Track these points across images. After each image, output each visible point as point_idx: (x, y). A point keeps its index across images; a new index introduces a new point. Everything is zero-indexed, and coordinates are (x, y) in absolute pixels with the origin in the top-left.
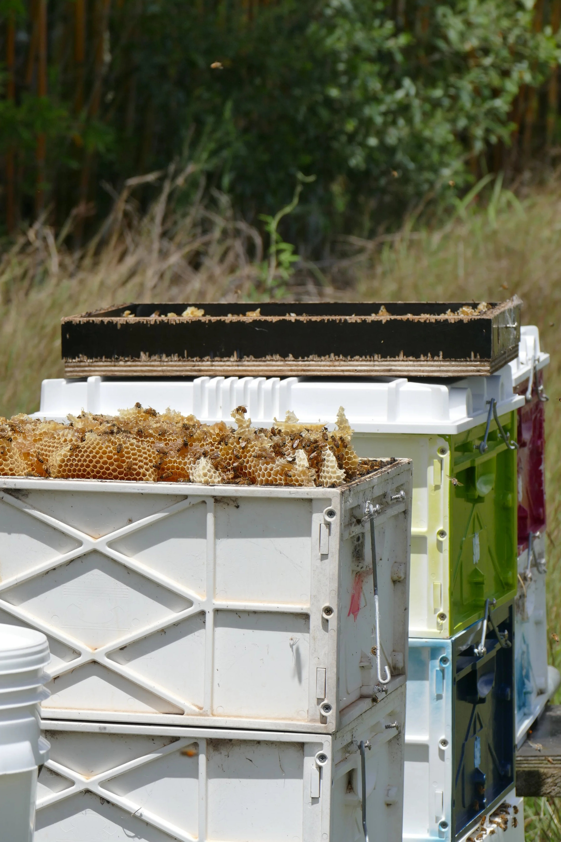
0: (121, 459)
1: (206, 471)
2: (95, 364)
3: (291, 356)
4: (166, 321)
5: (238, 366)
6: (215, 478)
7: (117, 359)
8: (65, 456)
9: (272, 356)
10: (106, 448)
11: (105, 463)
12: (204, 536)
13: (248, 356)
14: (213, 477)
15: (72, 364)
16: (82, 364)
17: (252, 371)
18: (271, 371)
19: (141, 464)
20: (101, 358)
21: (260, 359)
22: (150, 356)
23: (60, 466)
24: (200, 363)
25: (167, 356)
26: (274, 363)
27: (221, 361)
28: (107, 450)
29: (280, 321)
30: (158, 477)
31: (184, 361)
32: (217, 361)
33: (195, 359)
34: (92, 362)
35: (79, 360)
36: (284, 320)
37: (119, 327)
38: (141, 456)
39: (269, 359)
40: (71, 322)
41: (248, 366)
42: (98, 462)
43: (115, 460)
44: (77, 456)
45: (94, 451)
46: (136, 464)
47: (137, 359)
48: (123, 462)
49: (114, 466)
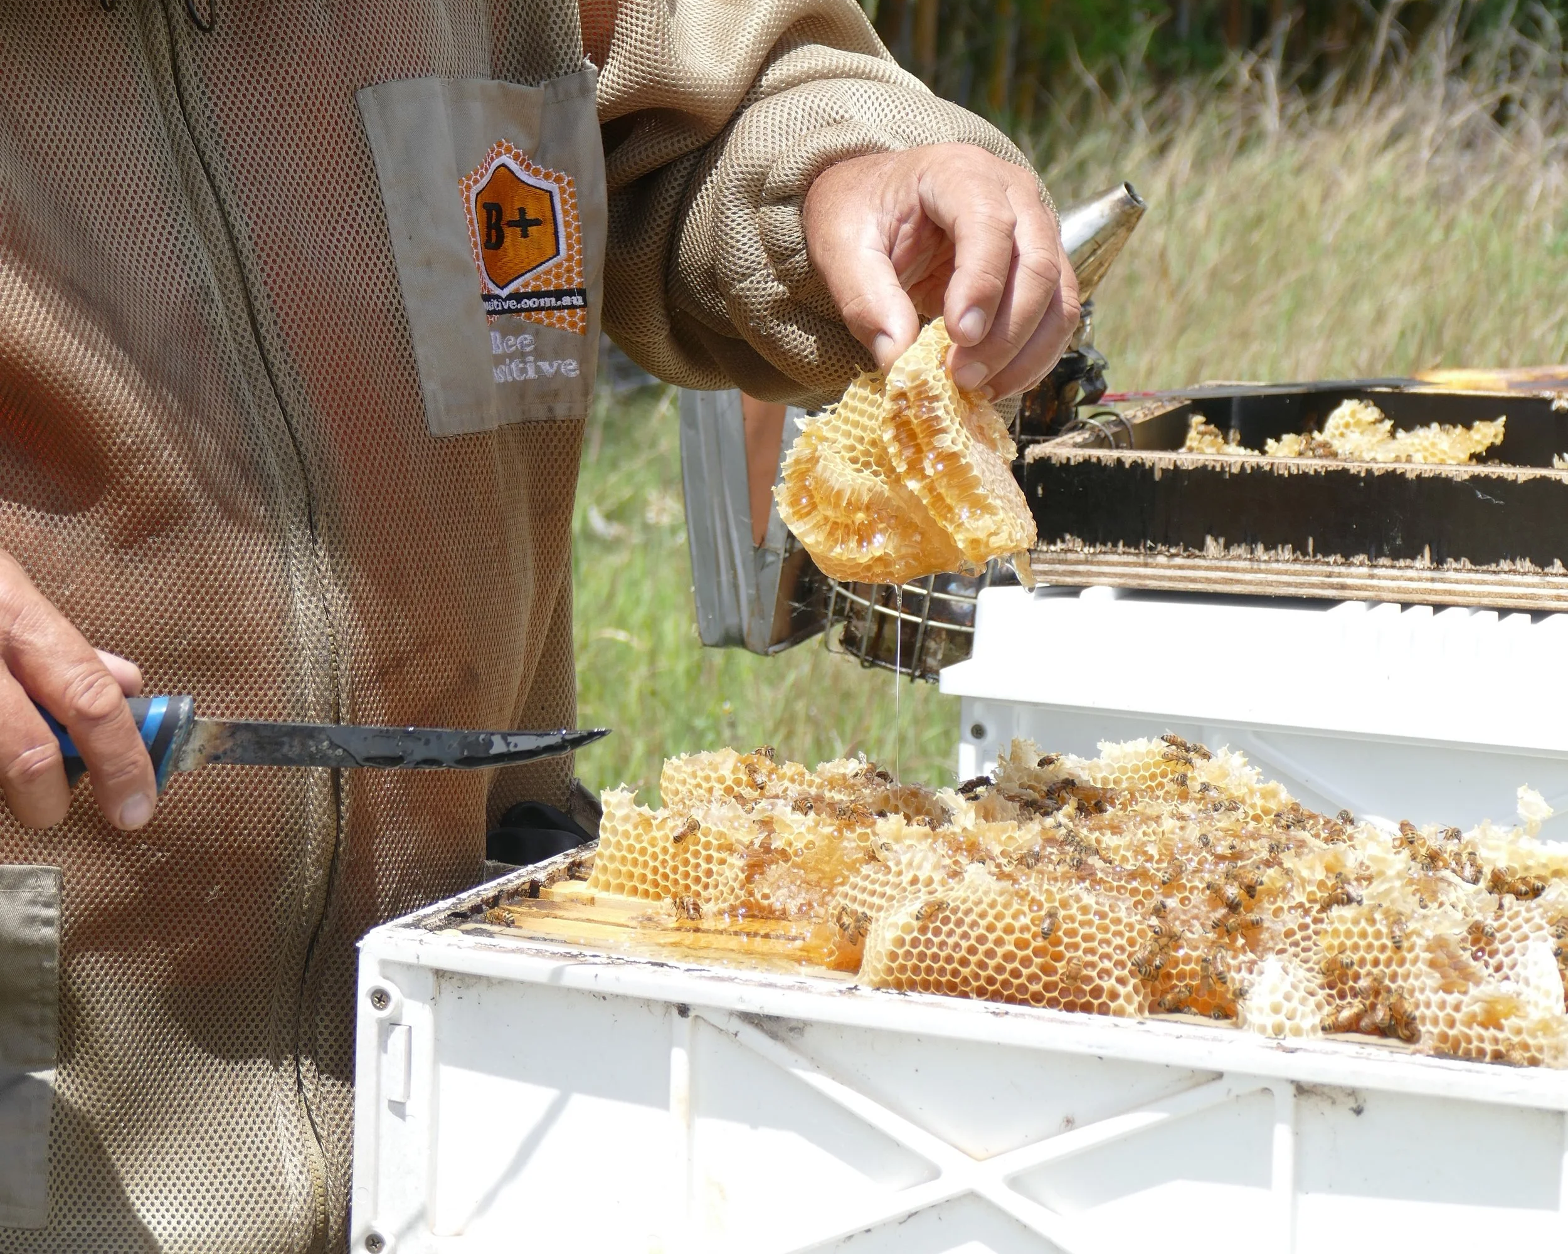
0: (1051, 949)
1: (1279, 998)
2: (1101, 557)
3: (1558, 563)
4: (1267, 468)
5: (1433, 580)
6: (1303, 1016)
7: (1151, 549)
8: (908, 929)
9: (1513, 561)
10: (1015, 917)
11: (1009, 957)
12: (1264, 1181)
13: (1457, 560)
14: (1299, 1014)
15: (1049, 556)
16: (1070, 556)
17: (1465, 594)
18: (1511, 596)
19: (1107, 964)
20: (1115, 545)
21: (1485, 568)
22: (1227, 547)
23: (893, 956)
24: (1343, 569)
25: (1267, 549)
26: (1518, 578)
27: (1393, 567)
28: (1017, 925)
29: (1534, 479)
30: (1151, 998)
31: (1307, 563)
32: (1383, 566)
33: (1331, 559)
34: (1094, 554)
35: (1064, 546)
36: (1544, 479)
37: (1157, 475)
38: (1108, 942)
39: (1506, 568)
40: (1049, 458)
41: (1457, 582)
42: (990, 954)
43: (1037, 952)
44: (937, 932)
45: (983, 923)
46: (1093, 965)
47: (1197, 552)
48: (1058, 957)
49: (1033, 969)
